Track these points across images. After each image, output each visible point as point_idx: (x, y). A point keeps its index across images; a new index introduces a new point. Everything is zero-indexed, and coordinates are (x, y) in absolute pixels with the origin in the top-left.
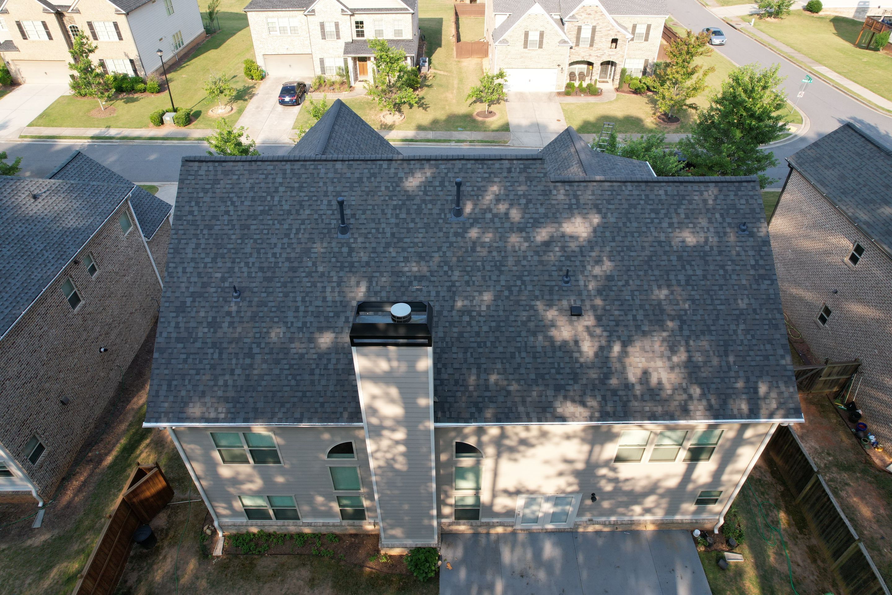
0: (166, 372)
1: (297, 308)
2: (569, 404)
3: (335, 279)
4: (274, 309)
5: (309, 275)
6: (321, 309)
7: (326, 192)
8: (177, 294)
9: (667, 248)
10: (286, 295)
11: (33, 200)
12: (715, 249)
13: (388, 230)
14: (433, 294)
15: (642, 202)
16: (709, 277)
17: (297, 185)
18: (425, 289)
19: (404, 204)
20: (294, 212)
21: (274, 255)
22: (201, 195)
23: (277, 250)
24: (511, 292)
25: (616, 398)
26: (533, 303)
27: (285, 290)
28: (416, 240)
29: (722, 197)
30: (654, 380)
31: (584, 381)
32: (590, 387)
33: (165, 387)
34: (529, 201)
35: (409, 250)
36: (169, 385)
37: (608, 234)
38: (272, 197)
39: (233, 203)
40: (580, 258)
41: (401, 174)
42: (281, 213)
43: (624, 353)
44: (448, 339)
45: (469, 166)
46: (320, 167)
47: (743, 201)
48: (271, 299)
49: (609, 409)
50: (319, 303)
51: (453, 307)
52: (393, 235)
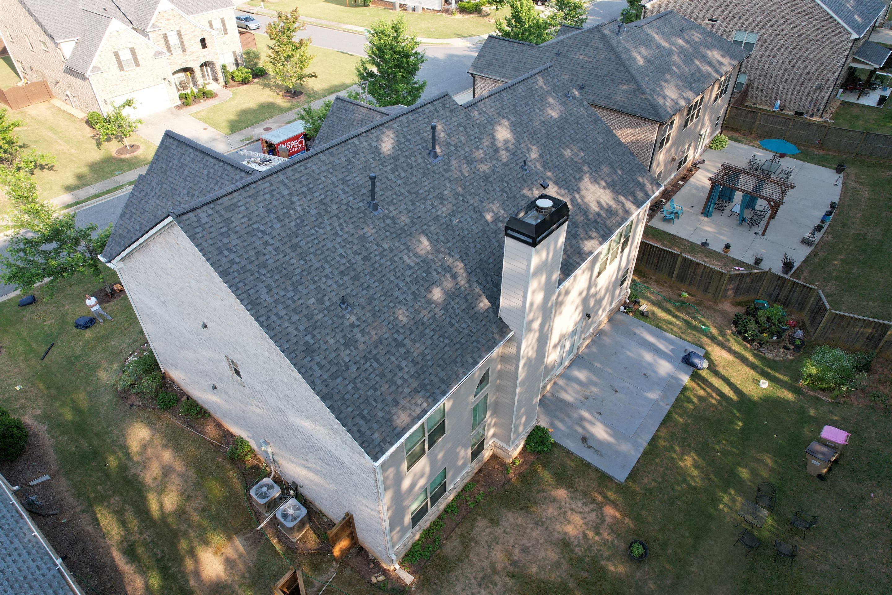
0: (350, 409)
1: (397, 285)
2: (586, 242)
3: (403, 247)
4: (383, 298)
5: (382, 256)
6: (414, 276)
7: (333, 183)
9: (549, 124)
10: (381, 282)
12: (567, 114)
13: (403, 191)
14: (469, 219)
15: (517, 101)
16: (577, 132)
17: (304, 189)
18: (462, 219)
19: (396, 166)
20: (323, 212)
21: (341, 255)
22: (225, 241)
23: (340, 251)
24: (506, 192)
25: (599, 224)
26: (522, 193)
27: (376, 278)
28: (427, 188)
29: (546, 81)
30: (604, 204)
31: (581, 225)
32: (586, 226)
33: (362, 422)
34: (465, 128)
35: (429, 197)
36: (363, 418)
37: (518, 129)
38: (294, 209)
39: (263, 232)
40: (519, 152)
41: (374, 144)
42: (314, 219)
43: (582, 197)
45: (411, 118)
46: (309, 165)
48: (373, 292)
49: (602, 233)
50: (409, 272)
51: (486, 221)
52: (409, 192)
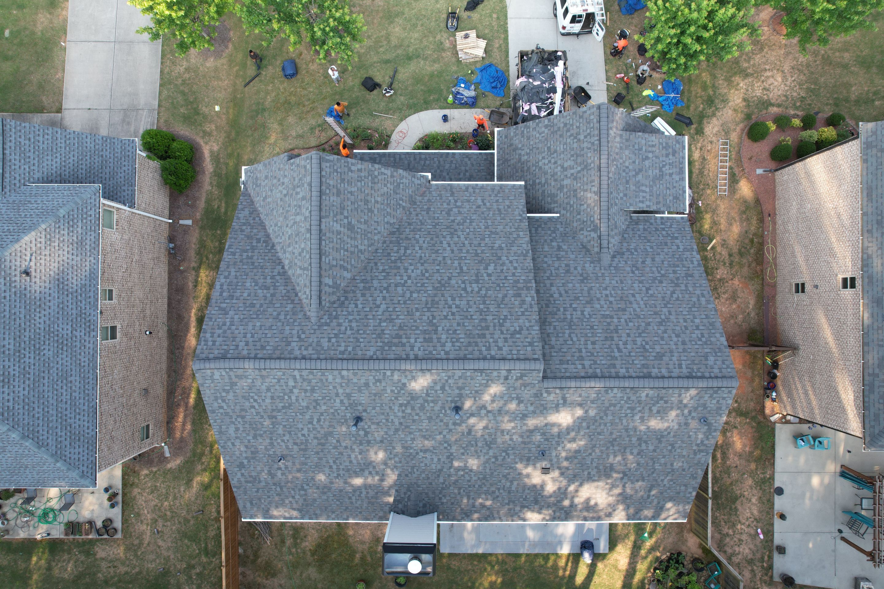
0: (246, 496)
1: (331, 466)
2: (530, 513)
3: (357, 450)
4: (313, 467)
5: (335, 447)
6: (349, 467)
7: (337, 393)
8: (235, 458)
9: (632, 433)
10: (320, 459)
13: (396, 420)
14: (435, 460)
15: (622, 402)
18: (429, 457)
20: (311, 407)
21: (303, 435)
22: (224, 394)
23: (305, 432)
24: (496, 459)
25: (563, 511)
26: (513, 465)
28: (421, 427)
29: (697, 398)
30: (593, 503)
34: (521, 402)
38: (290, 397)
39: (255, 401)
41: (404, 381)
44: (447, 483)
46: (326, 374)
47: (714, 402)
52: (401, 424)
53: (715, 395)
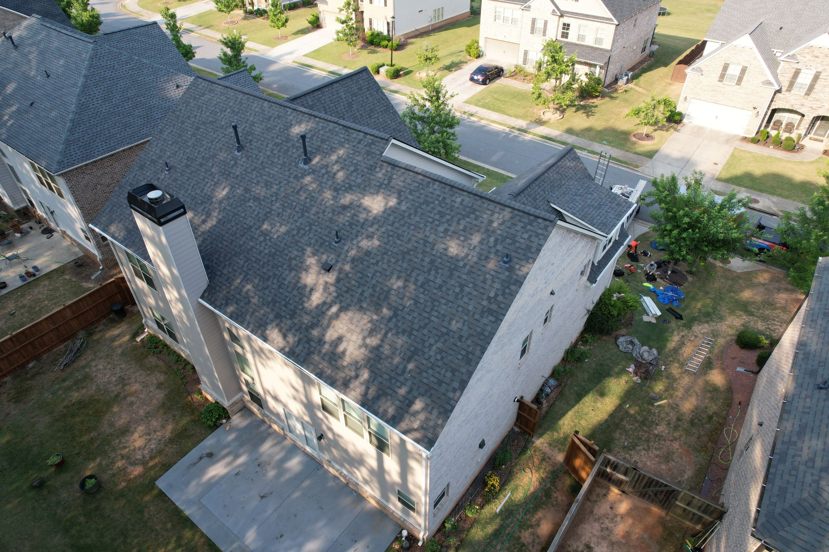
0: (115, 200)
1: (188, 189)
2: (276, 331)
3: (215, 180)
4: (178, 186)
5: (206, 171)
6: (197, 196)
7: (248, 120)
8: (146, 158)
9: (428, 249)
11: (175, 88)
12: (468, 267)
13: (261, 159)
14: (256, 213)
15: (437, 202)
16: (444, 289)
17: (237, 110)
18: (254, 208)
19: (281, 144)
21: (199, 152)
22: (192, 101)
23: (202, 149)
24: (298, 232)
25: (307, 346)
26: (305, 247)
27: (190, 176)
28: (272, 172)
29: (509, 224)
30: (341, 348)
31: (296, 321)
32: (297, 327)
33: (109, 209)
34: (356, 170)
35: (265, 177)
36: (112, 208)
37: (391, 218)
38: (221, 114)
39: (202, 111)
40: (359, 228)
41: (294, 122)
42: (219, 126)
43: (337, 316)
44: (243, 248)
45: (337, 130)
47: (526, 236)
48: (180, 179)
49: (297, 350)
50: (198, 191)
51: (260, 227)
52: (262, 162)
53: (529, 227)
